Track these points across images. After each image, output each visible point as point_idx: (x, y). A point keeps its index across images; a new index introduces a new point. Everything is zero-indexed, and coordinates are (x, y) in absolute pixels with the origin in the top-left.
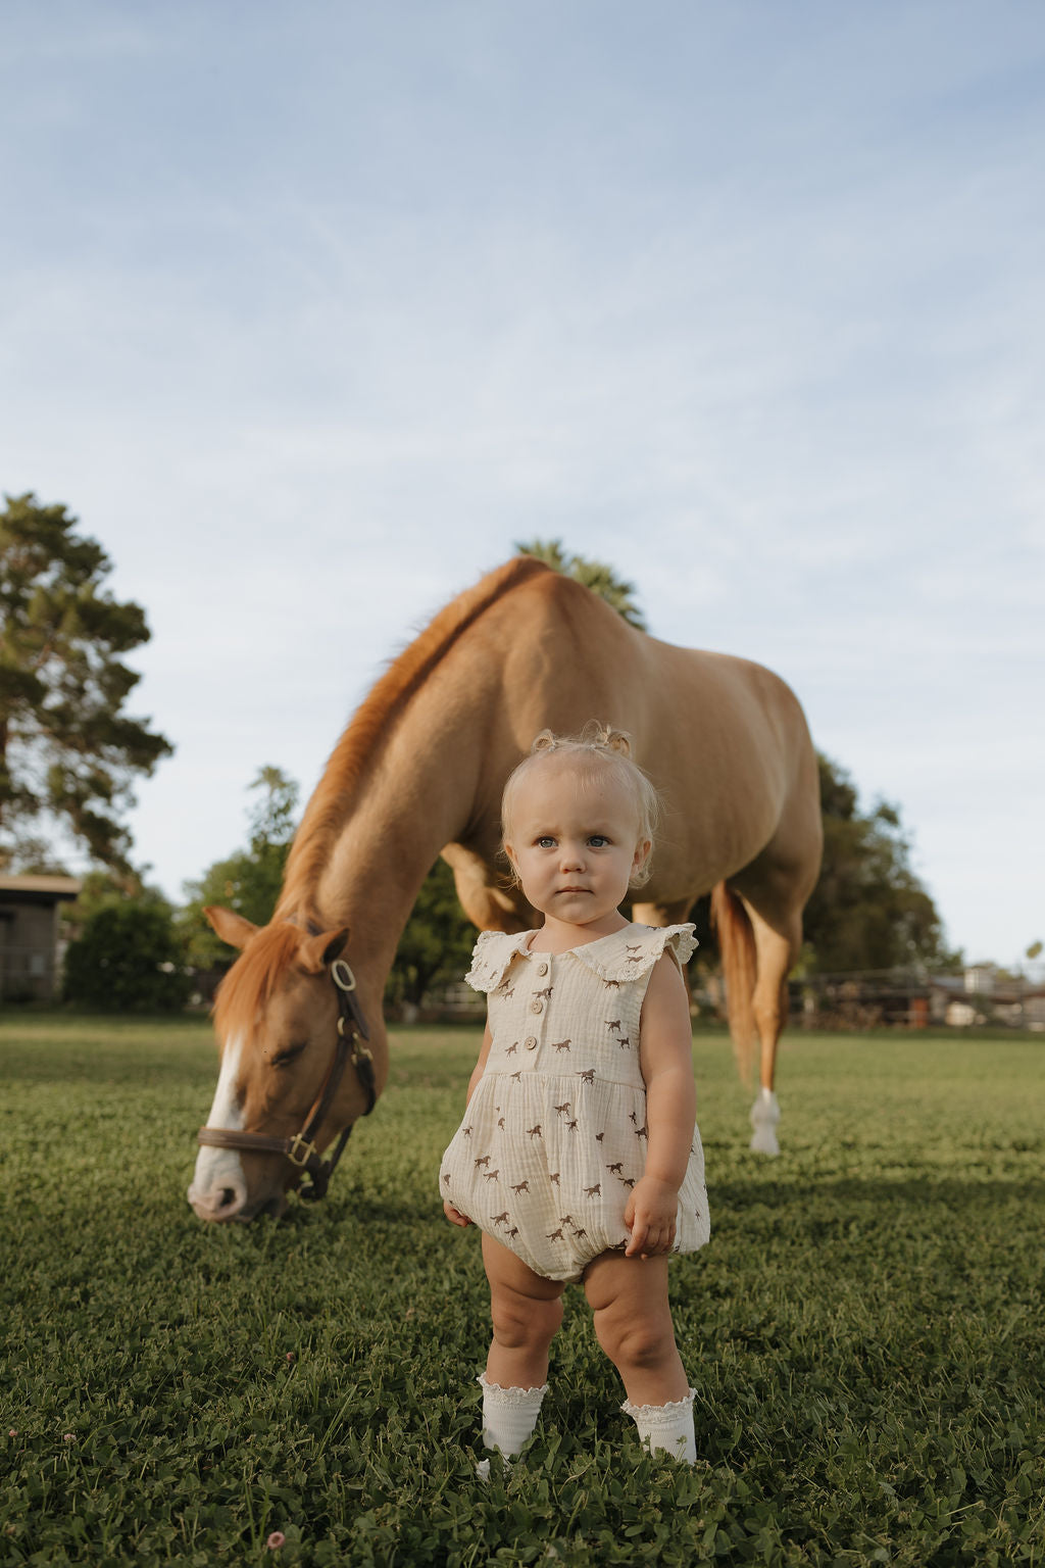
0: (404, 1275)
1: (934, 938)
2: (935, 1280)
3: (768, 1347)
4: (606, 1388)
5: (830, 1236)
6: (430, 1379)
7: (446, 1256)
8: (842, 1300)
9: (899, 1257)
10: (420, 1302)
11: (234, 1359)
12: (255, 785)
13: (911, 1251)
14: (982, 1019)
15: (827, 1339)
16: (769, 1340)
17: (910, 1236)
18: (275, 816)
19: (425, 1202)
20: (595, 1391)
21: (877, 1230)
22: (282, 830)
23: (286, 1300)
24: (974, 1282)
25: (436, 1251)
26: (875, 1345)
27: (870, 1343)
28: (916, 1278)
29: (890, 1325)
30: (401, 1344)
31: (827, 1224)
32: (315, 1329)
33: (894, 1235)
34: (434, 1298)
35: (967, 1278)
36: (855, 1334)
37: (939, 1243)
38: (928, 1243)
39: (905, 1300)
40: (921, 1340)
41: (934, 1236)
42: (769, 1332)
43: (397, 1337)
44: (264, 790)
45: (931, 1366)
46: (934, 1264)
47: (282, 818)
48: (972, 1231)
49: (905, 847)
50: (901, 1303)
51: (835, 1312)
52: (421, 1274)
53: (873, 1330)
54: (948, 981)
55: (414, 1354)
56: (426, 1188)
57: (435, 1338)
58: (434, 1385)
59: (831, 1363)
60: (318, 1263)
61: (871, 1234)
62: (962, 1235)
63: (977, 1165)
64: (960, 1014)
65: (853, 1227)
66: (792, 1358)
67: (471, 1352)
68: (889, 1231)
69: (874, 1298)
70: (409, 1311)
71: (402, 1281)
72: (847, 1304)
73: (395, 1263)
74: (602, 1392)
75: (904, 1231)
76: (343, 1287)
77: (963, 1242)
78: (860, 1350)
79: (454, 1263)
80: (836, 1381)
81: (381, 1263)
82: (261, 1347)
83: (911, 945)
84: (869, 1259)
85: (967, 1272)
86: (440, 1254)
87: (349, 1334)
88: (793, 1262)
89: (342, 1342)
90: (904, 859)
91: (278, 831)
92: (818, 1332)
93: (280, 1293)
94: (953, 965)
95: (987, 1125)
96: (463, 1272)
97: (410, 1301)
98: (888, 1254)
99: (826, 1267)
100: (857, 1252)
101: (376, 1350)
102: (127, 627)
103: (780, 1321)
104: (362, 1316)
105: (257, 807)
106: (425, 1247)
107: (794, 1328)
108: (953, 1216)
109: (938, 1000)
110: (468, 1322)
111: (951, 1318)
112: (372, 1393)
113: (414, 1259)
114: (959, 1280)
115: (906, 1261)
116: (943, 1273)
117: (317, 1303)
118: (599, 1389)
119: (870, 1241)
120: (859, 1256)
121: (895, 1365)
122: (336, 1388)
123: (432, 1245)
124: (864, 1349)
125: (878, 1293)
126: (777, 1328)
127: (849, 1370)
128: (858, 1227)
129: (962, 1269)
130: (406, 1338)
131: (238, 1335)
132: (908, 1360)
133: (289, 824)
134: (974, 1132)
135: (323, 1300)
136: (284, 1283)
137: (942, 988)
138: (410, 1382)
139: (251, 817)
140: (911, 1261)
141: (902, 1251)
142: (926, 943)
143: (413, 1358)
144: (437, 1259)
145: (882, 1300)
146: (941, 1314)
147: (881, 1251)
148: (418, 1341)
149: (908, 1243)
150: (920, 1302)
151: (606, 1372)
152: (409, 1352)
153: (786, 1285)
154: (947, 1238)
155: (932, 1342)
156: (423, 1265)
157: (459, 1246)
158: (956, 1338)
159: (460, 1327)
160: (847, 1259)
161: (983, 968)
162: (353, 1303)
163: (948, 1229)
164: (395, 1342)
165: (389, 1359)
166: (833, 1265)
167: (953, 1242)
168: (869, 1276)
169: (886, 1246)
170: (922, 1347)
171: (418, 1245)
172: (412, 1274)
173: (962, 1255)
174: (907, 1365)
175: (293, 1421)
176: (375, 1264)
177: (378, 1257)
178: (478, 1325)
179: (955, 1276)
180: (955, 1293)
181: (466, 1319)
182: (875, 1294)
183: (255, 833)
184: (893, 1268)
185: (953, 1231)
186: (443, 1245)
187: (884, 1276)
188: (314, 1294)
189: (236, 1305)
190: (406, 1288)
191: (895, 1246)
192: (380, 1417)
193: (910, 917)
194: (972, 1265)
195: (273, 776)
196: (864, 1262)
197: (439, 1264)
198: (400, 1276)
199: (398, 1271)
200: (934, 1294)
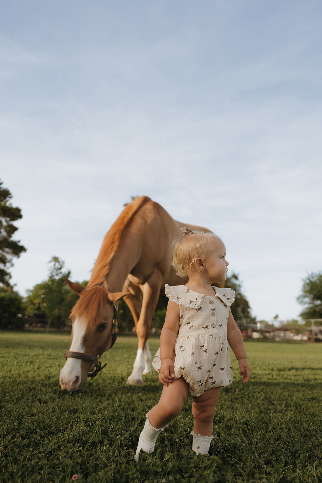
0: (102, 403)
1: (248, 313)
2: (264, 404)
3: (218, 422)
4: (171, 434)
5: (230, 392)
6: (116, 431)
7: (115, 397)
8: (238, 409)
9: (252, 398)
10: (109, 410)
11: (52, 426)
12: (50, 262)
13: (256, 396)
14: (262, 337)
15: (235, 420)
16: (218, 421)
17: (254, 392)
18: (57, 270)
19: (106, 382)
20: (168, 435)
21: (244, 390)
22: (59, 275)
23: (67, 409)
24: (275, 405)
25: (112, 396)
26: (250, 422)
27: (249, 421)
28: (258, 404)
29: (254, 416)
30: (106, 421)
31: (229, 389)
32: (77, 417)
33: (249, 392)
34: (113, 409)
35: (273, 404)
36: (244, 418)
37: (263, 394)
38: (260, 394)
39: (257, 409)
40: (264, 420)
41: (261, 392)
42: (218, 418)
43: (104, 419)
44: (53, 263)
45: (267, 428)
46: (263, 400)
47: (59, 271)
48: (272, 391)
49: (240, 286)
50: (255, 410)
51: (236, 413)
52: (108, 402)
53: (249, 417)
54: (252, 325)
55: (110, 424)
56: (106, 378)
57: (116, 419)
58: (117, 433)
59: (237, 427)
60: (75, 399)
61: (242, 392)
62: (269, 392)
63: (269, 374)
64: (256, 335)
65: (237, 389)
66: (226, 426)
67: (127, 424)
68: (248, 391)
69: (247, 409)
70: (106, 412)
71: (102, 404)
72: (239, 411)
73: (99, 399)
74: (170, 435)
75: (252, 391)
76: (84, 405)
77: (270, 394)
78: (246, 423)
79: (118, 399)
80: (239, 433)
81: (95, 399)
82: (61, 422)
83: (241, 314)
84: (244, 399)
85: (272, 403)
86: (113, 396)
87: (88, 418)
88: (221, 399)
89: (86, 421)
90: (240, 290)
91: (57, 275)
92: (232, 418)
93: (65, 407)
94: (254, 321)
95: (269, 364)
96: (121, 402)
97: (106, 410)
98: (249, 397)
99: (231, 401)
100: (239, 397)
101: (98, 423)
102: (16, 214)
103: (221, 415)
104: (91, 414)
105: (51, 268)
106: (108, 394)
107: (225, 417)
108: (266, 387)
109: (249, 331)
110: (125, 415)
111: (271, 414)
112: (98, 436)
113: (105, 398)
114: (271, 405)
115: (255, 399)
116: (265, 402)
117: (76, 409)
118: (169, 434)
119: (243, 394)
120: (240, 398)
121: (256, 428)
122: (86, 434)
123: (110, 394)
124: (247, 423)
125: (248, 407)
126: (220, 417)
127: (243, 429)
128: (238, 389)
129: (271, 402)
130: (107, 420)
131: (53, 419)
132: (260, 427)
133: (61, 273)
134: (266, 366)
135: (79, 409)
136: (66, 404)
137: (250, 327)
138: (109, 432)
139: (49, 270)
140: (256, 399)
141: (253, 396)
142: (246, 314)
143: (110, 425)
144: (112, 398)
145: (249, 410)
146: (268, 414)
147: (247, 396)
148: (110, 420)
149: (254, 394)
150: (261, 410)
151: (171, 429)
152: (108, 423)
153: (220, 405)
154: (265, 393)
155: (267, 421)
156: (108, 400)
157: (119, 394)
158: (274, 420)
159: (123, 416)
160: (237, 399)
161: (262, 322)
162: (88, 410)
163: (265, 390)
164: (103, 421)
165: (102, 426)
166: (233, 400)
167: (267, 394)
168: (244, 403)
169: (248, 395)
170: (264, 423)
171: (106, 394)
172: (105, 402)
173: (270, 398)
174: (260, 428)
175: (75, 443)
176: (92, 400)
177: (93, 397)
178: (128, 417)
179: (269, 404)
180: (270, 408)
181: (125, 414)
182: (247, 408)
183: (50, 275)
184: (251, 401)
185: (266, 391)
186: (114, 394)
187: (249, 403)
188: (76, 407)
189: (51, 410)
190: (104, 406)
191: (251, 395)
192: (102, 443)
193: (242, 306)
194: (274, 400)
195: (56, 259)
196: (242, 399)
197: (113, 400)
198: (101, 403)
199: (100, 401)
200: (265, 408)
